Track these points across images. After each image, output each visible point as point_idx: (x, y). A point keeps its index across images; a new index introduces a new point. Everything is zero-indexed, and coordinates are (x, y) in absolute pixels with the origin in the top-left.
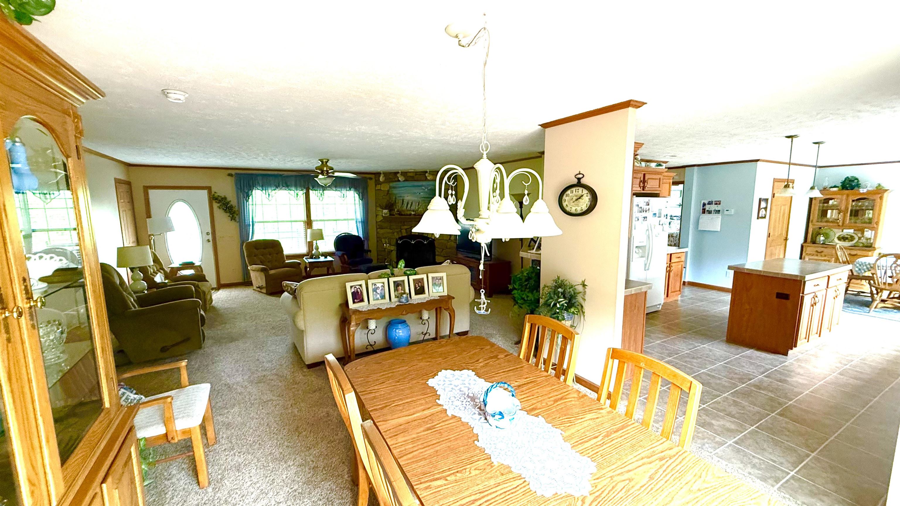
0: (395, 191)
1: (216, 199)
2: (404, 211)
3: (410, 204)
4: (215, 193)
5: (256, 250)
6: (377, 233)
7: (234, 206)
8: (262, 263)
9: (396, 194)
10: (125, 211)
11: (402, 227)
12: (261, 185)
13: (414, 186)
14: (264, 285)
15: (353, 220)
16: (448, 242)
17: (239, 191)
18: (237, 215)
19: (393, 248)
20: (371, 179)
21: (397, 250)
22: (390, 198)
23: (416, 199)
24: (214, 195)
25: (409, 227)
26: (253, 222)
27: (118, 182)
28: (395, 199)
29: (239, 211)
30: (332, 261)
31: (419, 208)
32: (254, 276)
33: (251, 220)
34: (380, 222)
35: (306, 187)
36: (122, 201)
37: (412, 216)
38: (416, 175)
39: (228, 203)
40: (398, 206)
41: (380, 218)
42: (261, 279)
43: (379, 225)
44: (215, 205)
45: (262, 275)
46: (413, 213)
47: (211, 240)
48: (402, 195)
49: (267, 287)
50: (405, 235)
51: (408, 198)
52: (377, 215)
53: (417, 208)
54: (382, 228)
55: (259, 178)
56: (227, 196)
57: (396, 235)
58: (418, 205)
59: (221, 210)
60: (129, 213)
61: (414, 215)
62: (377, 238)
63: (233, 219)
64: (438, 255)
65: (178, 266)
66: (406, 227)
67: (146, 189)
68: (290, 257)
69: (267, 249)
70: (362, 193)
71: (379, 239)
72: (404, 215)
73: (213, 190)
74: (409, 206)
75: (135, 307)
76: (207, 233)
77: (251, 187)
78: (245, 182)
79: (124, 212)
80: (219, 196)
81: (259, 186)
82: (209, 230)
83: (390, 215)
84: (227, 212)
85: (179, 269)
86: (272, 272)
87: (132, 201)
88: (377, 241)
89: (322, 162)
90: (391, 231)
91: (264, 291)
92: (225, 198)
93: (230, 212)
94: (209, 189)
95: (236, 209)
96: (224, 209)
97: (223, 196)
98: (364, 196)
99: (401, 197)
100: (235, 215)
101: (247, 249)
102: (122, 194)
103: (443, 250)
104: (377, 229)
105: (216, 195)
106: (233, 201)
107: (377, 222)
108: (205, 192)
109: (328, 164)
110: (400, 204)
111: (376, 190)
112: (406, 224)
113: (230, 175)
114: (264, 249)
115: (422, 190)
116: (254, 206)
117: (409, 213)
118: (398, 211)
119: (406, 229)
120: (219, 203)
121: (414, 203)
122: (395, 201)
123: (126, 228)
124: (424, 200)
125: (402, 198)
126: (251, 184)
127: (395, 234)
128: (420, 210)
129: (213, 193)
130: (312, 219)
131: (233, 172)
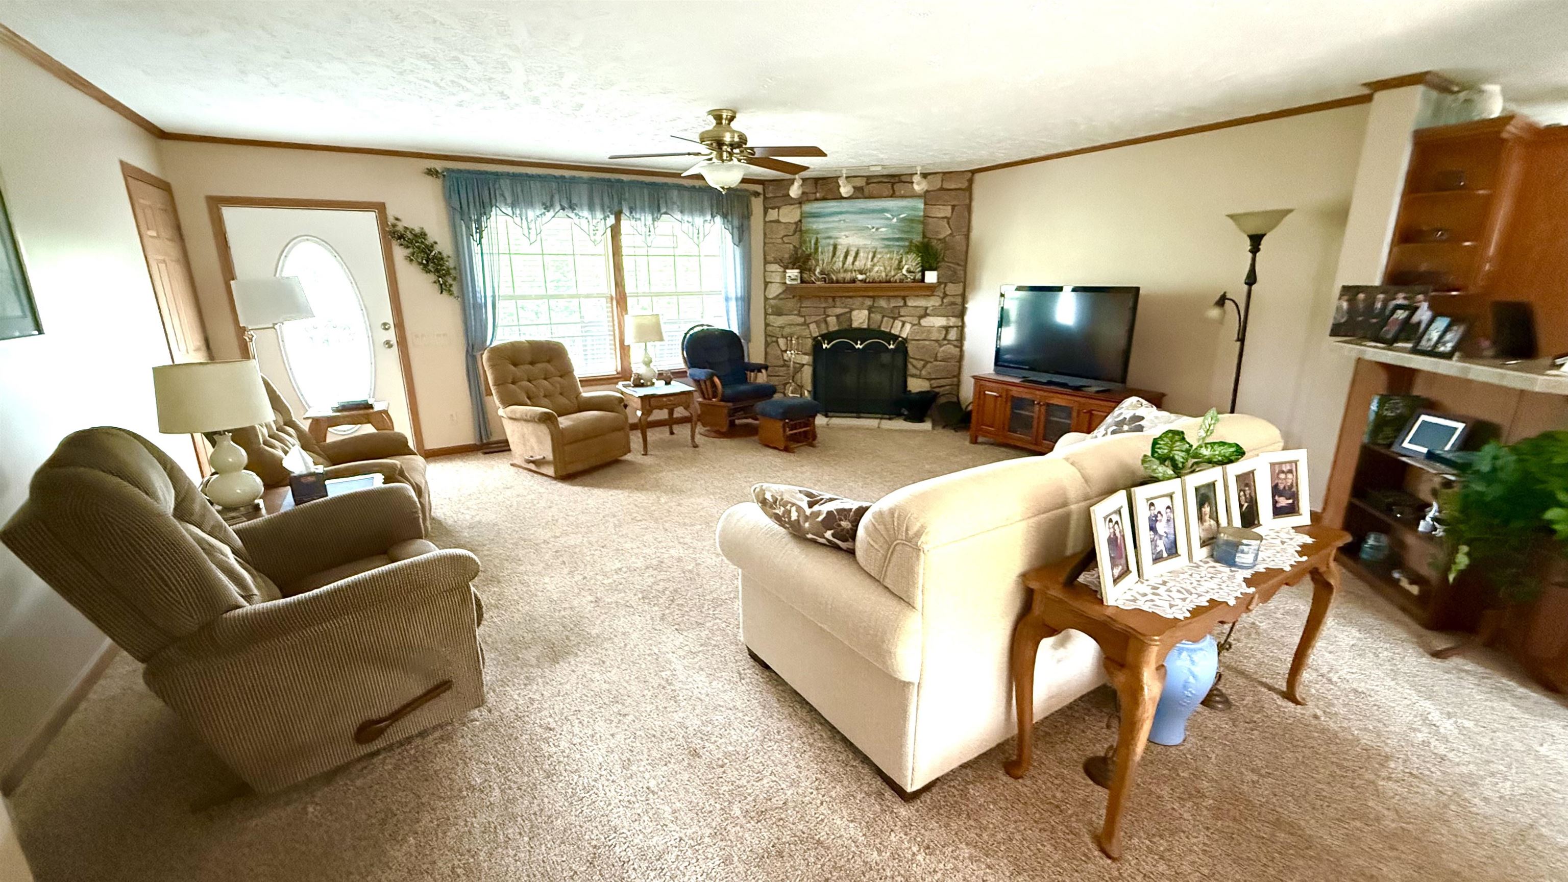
0: (817, 225)
1: (401, 237)
2: (834, 272)
3: (852, 254)
4: (397, 219)
5: (512, 367)
6: (767, 325)
7: (445, 255)
8: (532, 400)
9: (817, 232)
10: (164, 261)
11: (829, 311)
12: (509, 201)
13: (862, 212)
14: (550, 456)
15: (719, 293)
16: (941, 346)
17: (458, 216)
18: (454, 279)
19: (806, 359)
20: (757, 194)
21: (815, 365)
22: (802, 242)
23: (869, 242)
24: (394, 226)
25: (847, 310)
26: (494, 297)
27: (130, 173)
28: (816, 244)
29: (459, 267)
30: (689, 392)
31: (874, 265)
32: (513, 432)
33: (489, 293)
34: (774, 298)
35: (616, 209)
36: (154, 233)
37: (859, 284)
38: (868, 184)
39: (431, 248)
40: (824, 257)
41: (775, 290)
42: (540, 442)
43: (772, 307)
44: (400, 253)
45: (544, 431)
46: (860, 277)
47: (394, 341)
48: (834, 234)
49: (555, 463)
50: (836, 328)
51: (848, 240)
52: (766, 284)
53: (869, 264)
54: (779, 313)
55: (505, 184)
56: (427, 230)
57: (815, 330)
58: (874, 257)
59: (415, 264)
60: (177, 271)
61: (864, 281)
62: (767, 335)
63: (444, 288)
64: (913, 376)
65: (331, 413)
66: (839, 311)
67: (216, 203)
68: (589, 382)
69: (540, 366)
70: (739, 228)
71: (770, 339)
72: (838, 282)
73: (391, 213)
74: (850, 259)
75: (248, 597)
76: (385, 324)
77: (484, 207)
78: (471, 195)
79: (162, 266)
80: (406, 228)
81: (506, 204)
82: (388, 317)
83: (802, 281)
84: (429, 272)
85: (333, 422)
86: (564, 422)
87: (179, 233)
88: (767, 345)
89: (718, 118)
90: (802, 320)
91: (550, 471)
92: (423, 235)
93: (437, 271)
94: (380, 208)
95: (451, 264)
96: (421, 264)
97: (417, 230)
98: (742, 235)
99: (830, 238)
100: (450, 281)
101: (493, 366)
102: (149, 212)
103: (927, 362)
104: (766, 314)
105: (400, 227)
106: (443, 245)
107: (766, 299)
108: (369, 219)
109: (732, 124)
110: (827, 257)
111: (765, 222)
112: (838, 304)
113: (431, 172)
114: (532, 363)
115: (883, 221)
116: (496, 257)
117: (848, 276)
118: (822, 273)
119: (838, 316)
120: (408, 247)
121: (861, 254)
122: (816, 249)
123: (173, 306)
124: (888, 246)
125: (832, 241)
126: (487, 200)
127: (813, 327)
128: (876, 269)
129: (391, 220)
130: (627, 291)
131: (438, 165)
